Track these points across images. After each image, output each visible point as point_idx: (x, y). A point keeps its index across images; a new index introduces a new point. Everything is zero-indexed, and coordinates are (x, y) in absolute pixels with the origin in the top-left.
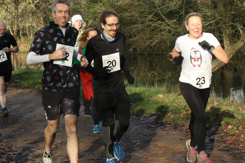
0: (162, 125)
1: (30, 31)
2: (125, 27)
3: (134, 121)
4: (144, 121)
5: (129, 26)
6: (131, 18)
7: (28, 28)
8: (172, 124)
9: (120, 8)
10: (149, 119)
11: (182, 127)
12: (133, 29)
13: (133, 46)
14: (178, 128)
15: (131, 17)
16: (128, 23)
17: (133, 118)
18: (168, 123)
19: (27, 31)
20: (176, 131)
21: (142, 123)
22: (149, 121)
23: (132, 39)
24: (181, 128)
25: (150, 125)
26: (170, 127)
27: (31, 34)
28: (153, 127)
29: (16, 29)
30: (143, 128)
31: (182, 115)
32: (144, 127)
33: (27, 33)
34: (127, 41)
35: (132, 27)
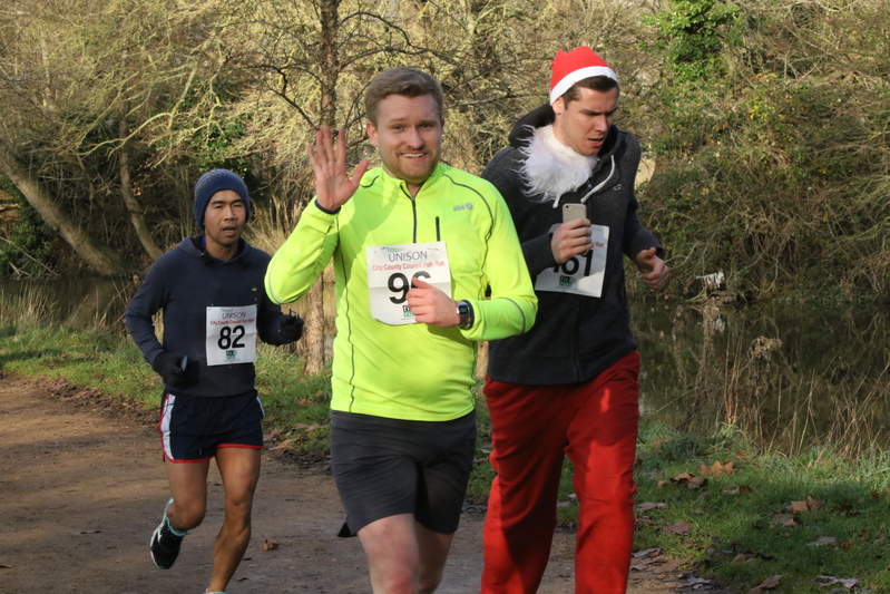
2: (820, 185)
5: (838, 179)
9: (801, 100)
12: (856, 194)
23: (850, 239)
34: (830, 246)
35: (852, 183)
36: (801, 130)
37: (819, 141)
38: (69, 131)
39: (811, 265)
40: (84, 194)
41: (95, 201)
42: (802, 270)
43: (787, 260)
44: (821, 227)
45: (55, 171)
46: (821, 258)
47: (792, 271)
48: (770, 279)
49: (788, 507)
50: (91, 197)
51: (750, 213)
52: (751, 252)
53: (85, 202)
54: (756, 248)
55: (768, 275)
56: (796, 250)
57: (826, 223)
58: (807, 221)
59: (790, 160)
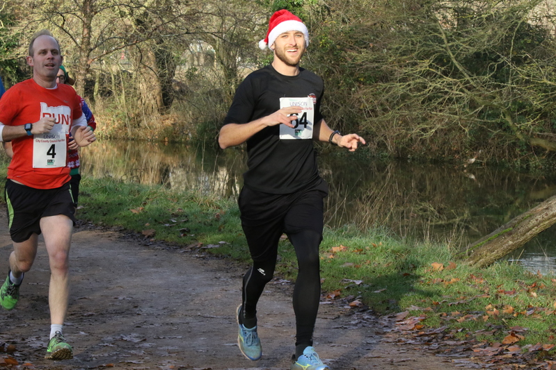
0: (434, 340)
1: (119, 83)
2: (359, 87)
3: (364, 326)
4: (390, 328)
5: (370, 84)
6: (376, 65)
7: (114, 76)
8: (459, 340)
9: (350, 37)
10: (403, 323)
11: (485, 347)
12: (381, 93)
13: (377, 136)
14: (475, 350)
15: (377, 62)
16: (370, 77)
17: (363, 319)
18: (451, 335)
19: (111, 84)
20: (467, 357)
21: (385, 333)
22: (403, 327)
23: (376, 119)
24: (481, 349)
25: (403, 339)
26: (455, 345)
27: (123, 92)
28: (410, 344)
29: (83, 77)
30: (386, 344)
31: (487, 317)
32: (388, 342)
33: (113, 88)
34: (364, 123)
35: (378, 87)
36: (349, 55)
37: (359, 62)
44: (358, 112)
46: (358, 130)
56: (344, 125)
57: (361, 110)
58: (351, 108)
59: (342, 72)
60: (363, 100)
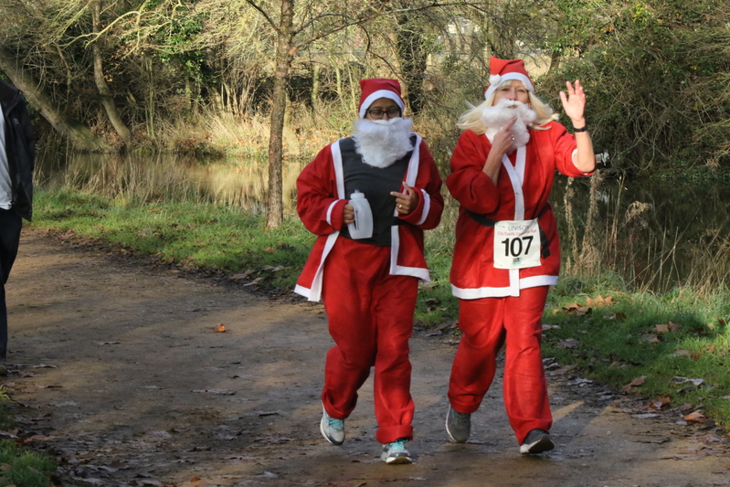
1: (347, 82)
2: (691, 78)
5: (707, 75)
6: (716, 46)
7: (341, 71)
9: (677, 7)
12: (723, 87)
13: (719, 149)
15: (716, 42)
16: (706, 63)
19: (336, 82)
23: (716, 125)
27: (353, 94)
29: (284, 74)
33: (339, 89)
34: (699, 131)
35: (718, 79)
36: (675, 33)
37: (691, 42)
38: (52, 26)
39: (684, 147)
40: (63, 80)
41: (71, 85)
42: (676, 151)
43: (662, 143)
44: (691, 115)
45: (38, 60)
46: (691, 141)
47: (667, 152)
48: (648, 159)
49: (654, 329)
50: (69, 82)
51: (631, 103)
52: (632, 136)
53: (63, 87)
54: (636, 132)
55: (647, 155)
56: (671, 134)
57: (695, 112)
58: (680, 110)
59: (666, 57)
60: (697, 97)
